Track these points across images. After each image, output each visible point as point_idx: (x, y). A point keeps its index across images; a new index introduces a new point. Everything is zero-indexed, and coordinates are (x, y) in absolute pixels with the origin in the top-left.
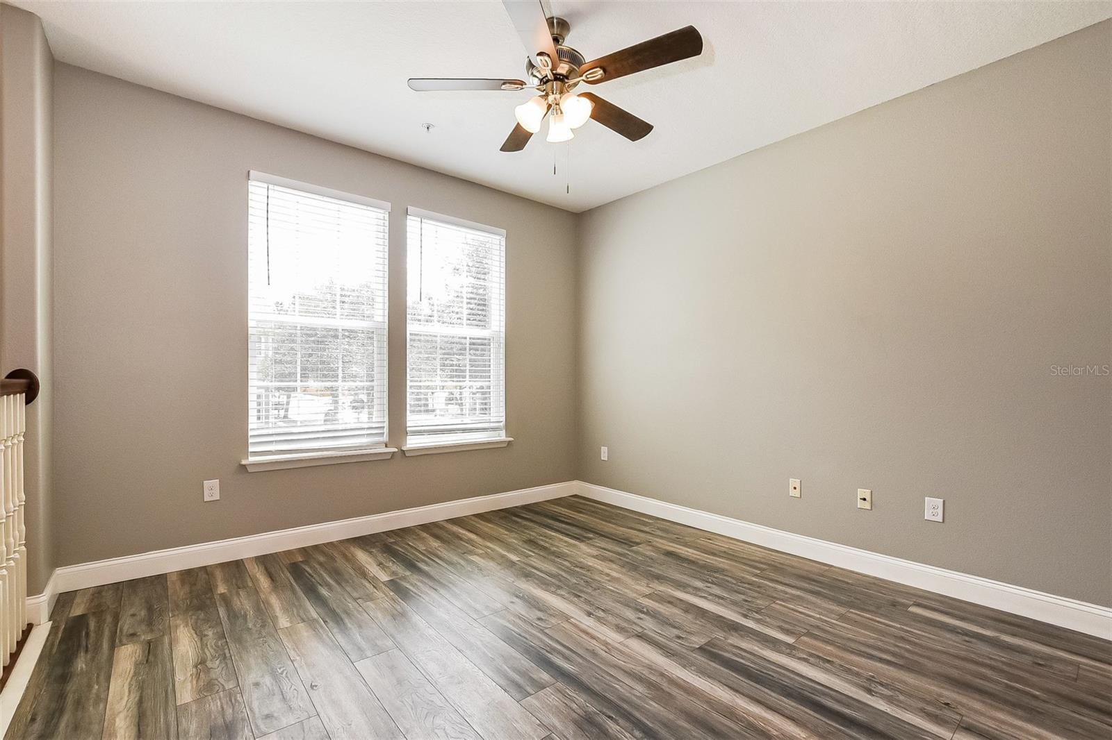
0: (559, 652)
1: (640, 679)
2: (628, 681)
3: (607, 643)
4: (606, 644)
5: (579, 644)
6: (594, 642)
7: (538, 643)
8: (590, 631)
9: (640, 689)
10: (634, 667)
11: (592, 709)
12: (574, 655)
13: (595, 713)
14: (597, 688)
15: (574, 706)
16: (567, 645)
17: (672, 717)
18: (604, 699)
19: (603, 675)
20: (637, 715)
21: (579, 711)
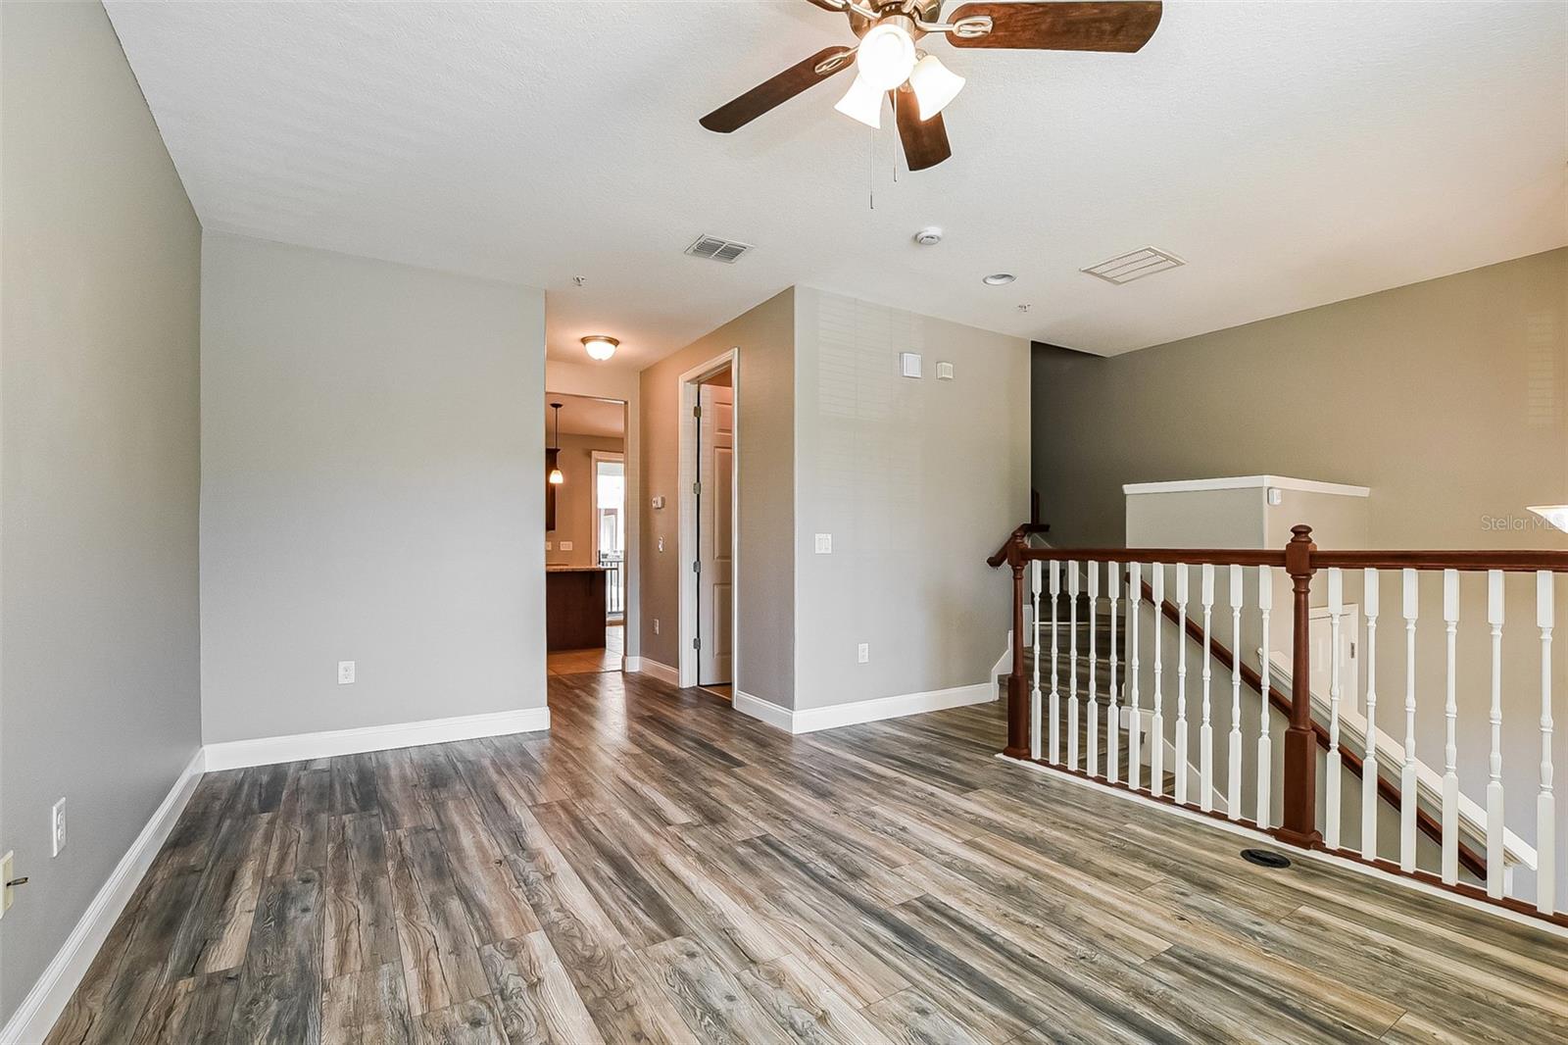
0: (885, 945)
1: (787, 906)
2: (800, 904)
3: (808, 953)
4: (811, 953)
5: (854, 956)
6: (829, 958)
7: (918, 961)
8: (830, 978)
9: (791, 897)
10: (786, 919)
11: (850, 884)
12: (863, 939)
13: (847, 881)
14: (839, 900)
15: (867, 887)
16: (872, 956)
17: (773, 874)
18: (834, 891)
19: (829, 914)
20: (806, 877)
21: (863, 883)
